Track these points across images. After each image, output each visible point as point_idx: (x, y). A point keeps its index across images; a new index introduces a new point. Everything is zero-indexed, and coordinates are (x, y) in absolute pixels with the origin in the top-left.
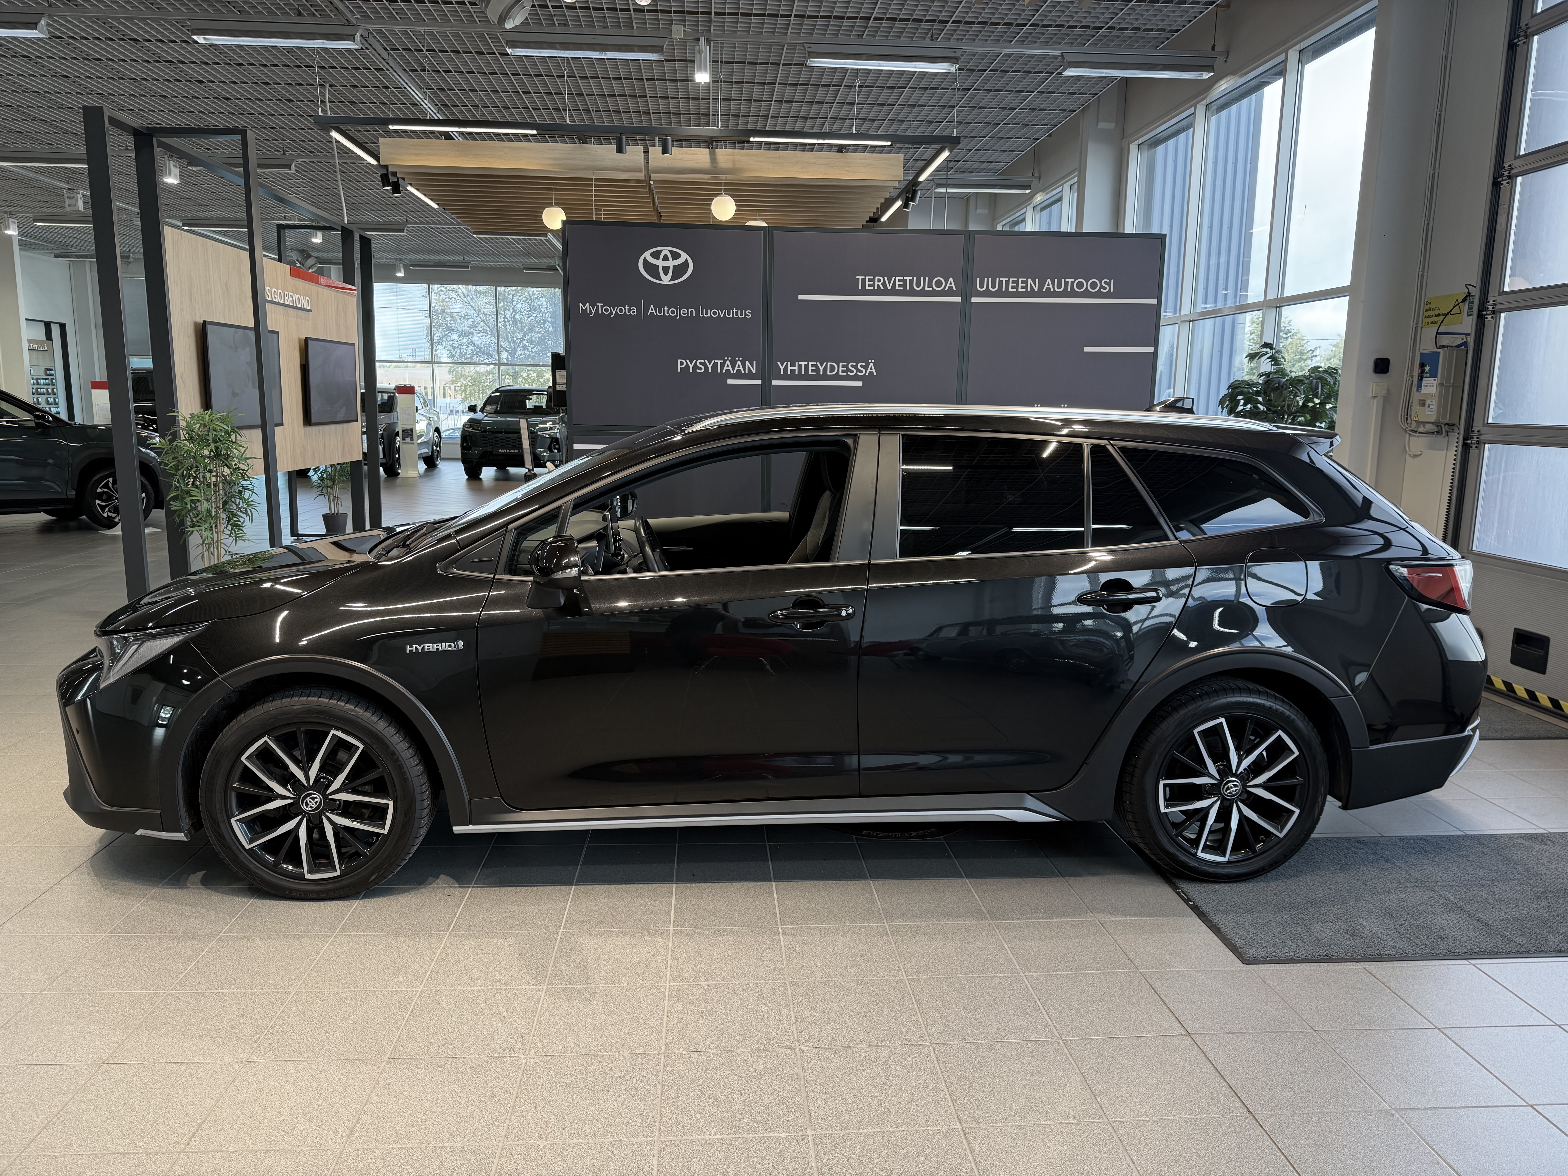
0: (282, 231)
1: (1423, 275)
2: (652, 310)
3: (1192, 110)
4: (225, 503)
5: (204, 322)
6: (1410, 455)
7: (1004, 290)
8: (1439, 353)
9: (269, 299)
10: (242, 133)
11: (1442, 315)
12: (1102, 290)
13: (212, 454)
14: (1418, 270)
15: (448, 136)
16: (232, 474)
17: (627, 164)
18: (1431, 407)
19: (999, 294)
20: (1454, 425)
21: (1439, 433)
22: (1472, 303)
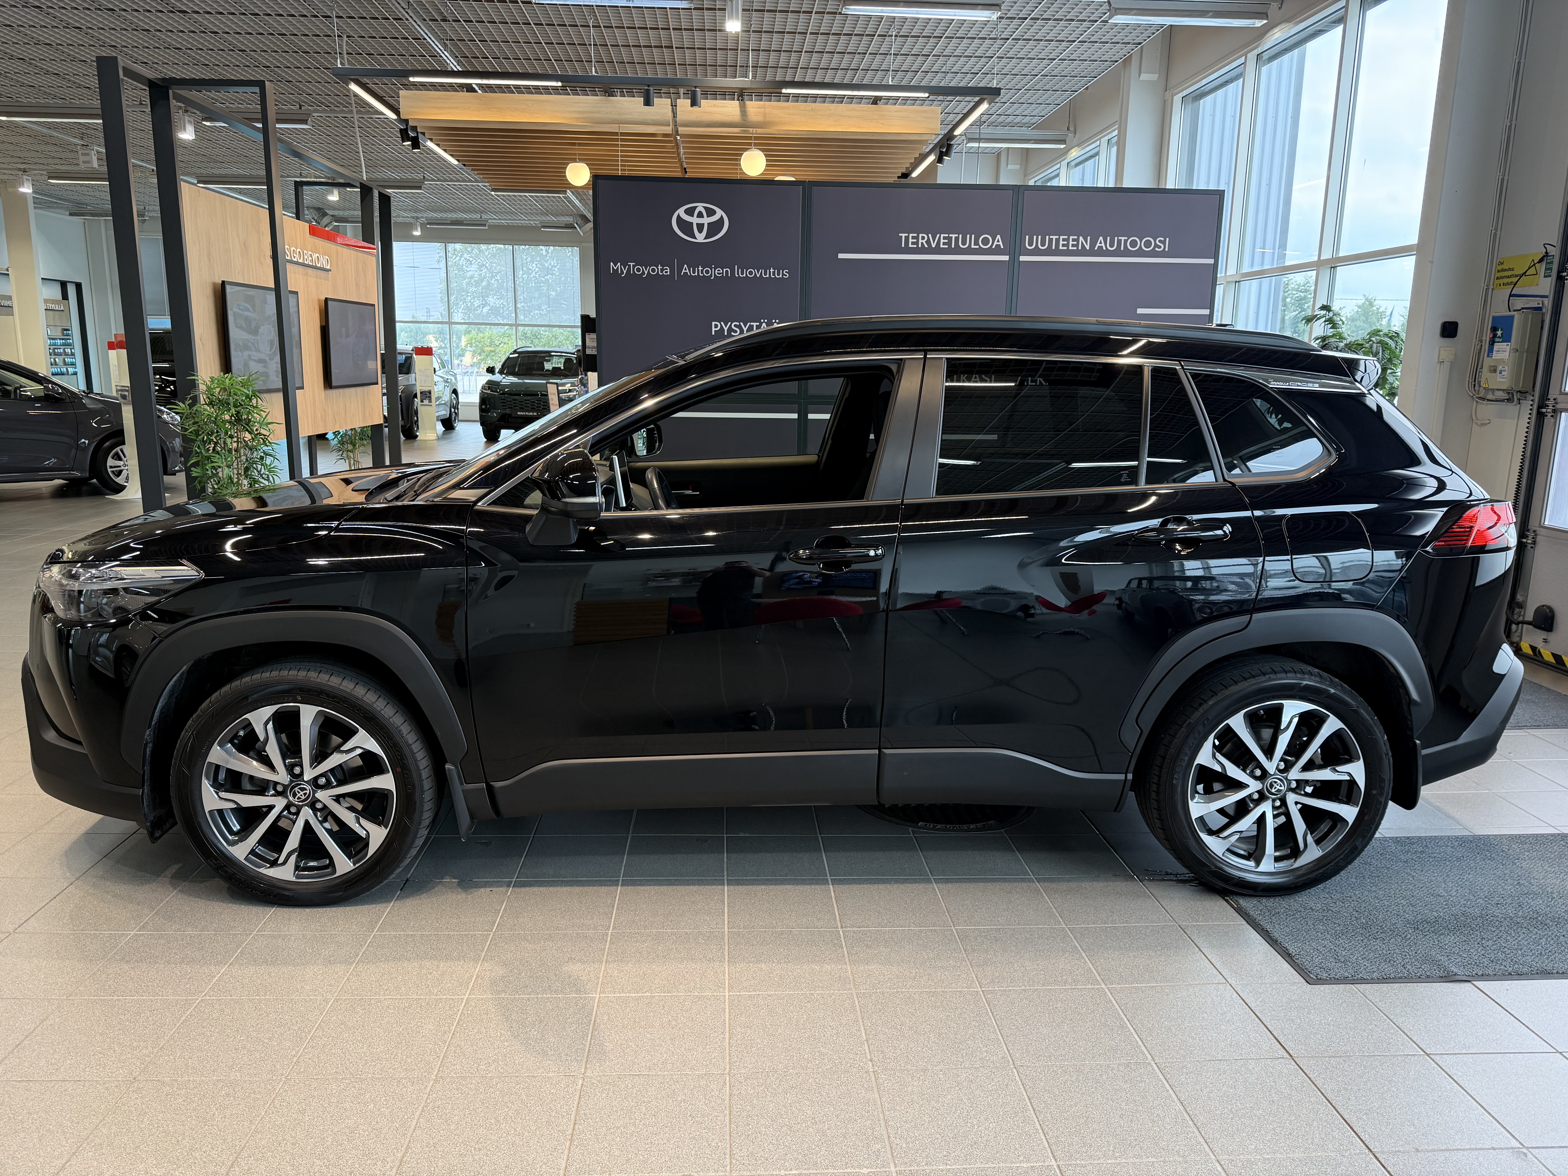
0: (300, 188)
1: (1495, 234)
2: (685, 269)
4: (247, 469)
5: (223, 282)
6: (1477, 424)
7: (1054, 248)
8: (1513, 317)
9: (289, 258)
10: (261, 84)
11: (1516, 276)
12: (1157, 249)
13: (233, 418)
14: (1491, 228)
15: (470, 89)
16: (253, 439)
17: (654, 118)
18: (1503, 373)
19: (1048, 252)
20: (1526, 392)
21: (1510, 401)
22: (1551, 263)
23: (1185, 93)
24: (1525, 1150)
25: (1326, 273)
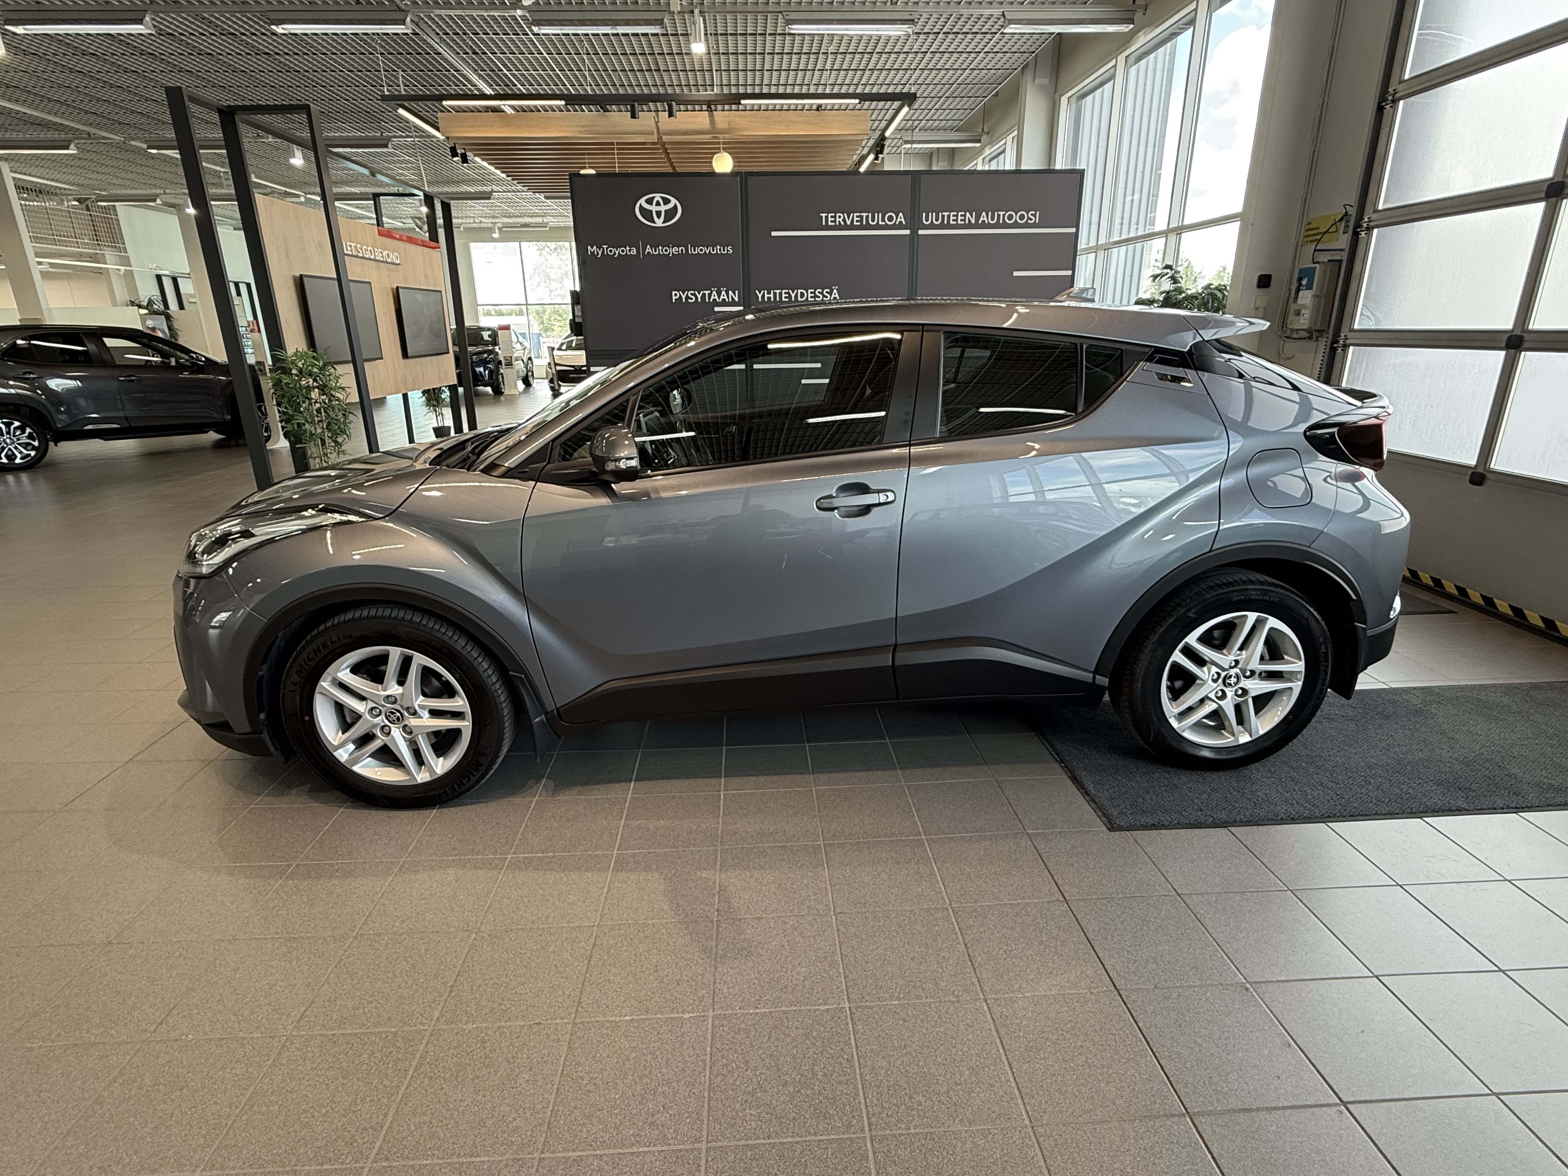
0: (377, 198)
1: (1304, 198)
2: (648, 249)
3: (1113, 62)
4: (329, 424)
5: (301, 275)
7: (946, 223)
8: (1315, 268)
9: (361, 255)
10: (307, 108)
11: (1320, 234)
12: (1029, 221)
14: (1300, 193)
15: (495, 110)
17: (641, 129)
18: (1305, 316)
19: (941, 226)
20: (1323, 331)
21: (1310, 338)
22: (1349, 221)
23: (1070, 94)
24: (1248, 986)
25: (1173, 238)
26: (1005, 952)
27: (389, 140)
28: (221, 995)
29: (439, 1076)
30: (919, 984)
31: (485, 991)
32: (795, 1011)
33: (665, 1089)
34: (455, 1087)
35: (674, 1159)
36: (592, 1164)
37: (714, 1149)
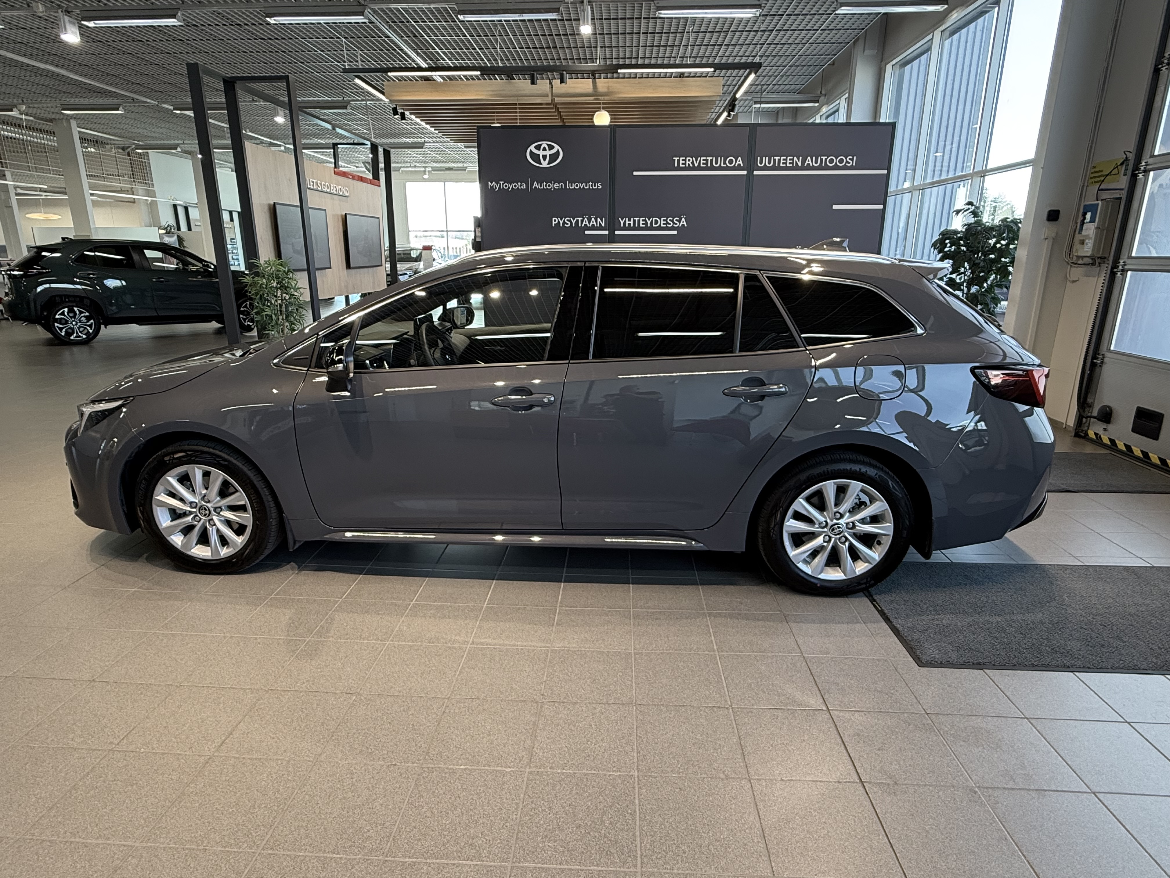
1: (1091, 146)
2: (535, 185)
3: (929, 37)
4: (287, 316)
5: (274, 203)
6: (1070, 281)
7: (777, 165)
8: (1098, 204)
9: (320, 189)
10: (286, 78)
13: (278, 285)
14: (1088, 143)
17: (539, 93)
18: (1089, 245)
19: (773, 168)
20: (1105, 258)
21: (1093, 264)
22: (1128, 165)
23: (895, 61)
26: (772, 746)
27: (348, 102)
28: (167, 723)
29: (317, 795)
30: (696, 763)
31: (357, 738)
32: (594, 774)
33: (486, 821)
34: (328, 803)
35: (485, 871)
36: (422, 868)
37: (517, 867)
